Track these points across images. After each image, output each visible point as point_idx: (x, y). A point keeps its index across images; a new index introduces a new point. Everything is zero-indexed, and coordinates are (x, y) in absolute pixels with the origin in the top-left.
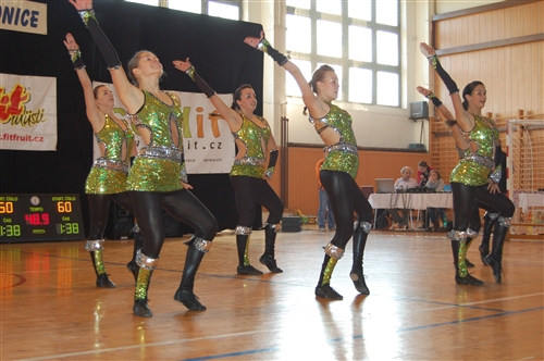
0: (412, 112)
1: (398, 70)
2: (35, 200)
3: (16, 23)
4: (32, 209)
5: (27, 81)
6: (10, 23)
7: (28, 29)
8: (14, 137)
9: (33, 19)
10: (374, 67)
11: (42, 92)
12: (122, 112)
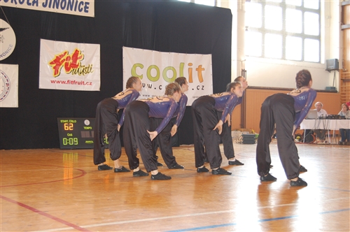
0: (327, 66)
1: (318, 38)
2: (87, 122)
3: (75, 10)
4: (85, 128)
5: (82, 47)
6: (71, 10)
7: (83, 14)
8: (74, 82)
9: (86, 7)
10: (303, 36)
11: (91, 54)
12: (142, 66)
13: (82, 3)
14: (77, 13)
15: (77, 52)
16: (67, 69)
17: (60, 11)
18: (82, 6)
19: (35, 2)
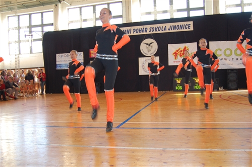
6: (182, 29)
12: (220, 50)
13: (187, 25)
14: (185, 30)
15: (185, 47)
16: (181, 56)
17: (176, 31)
18: (187, 26)
19: (165, 29)
